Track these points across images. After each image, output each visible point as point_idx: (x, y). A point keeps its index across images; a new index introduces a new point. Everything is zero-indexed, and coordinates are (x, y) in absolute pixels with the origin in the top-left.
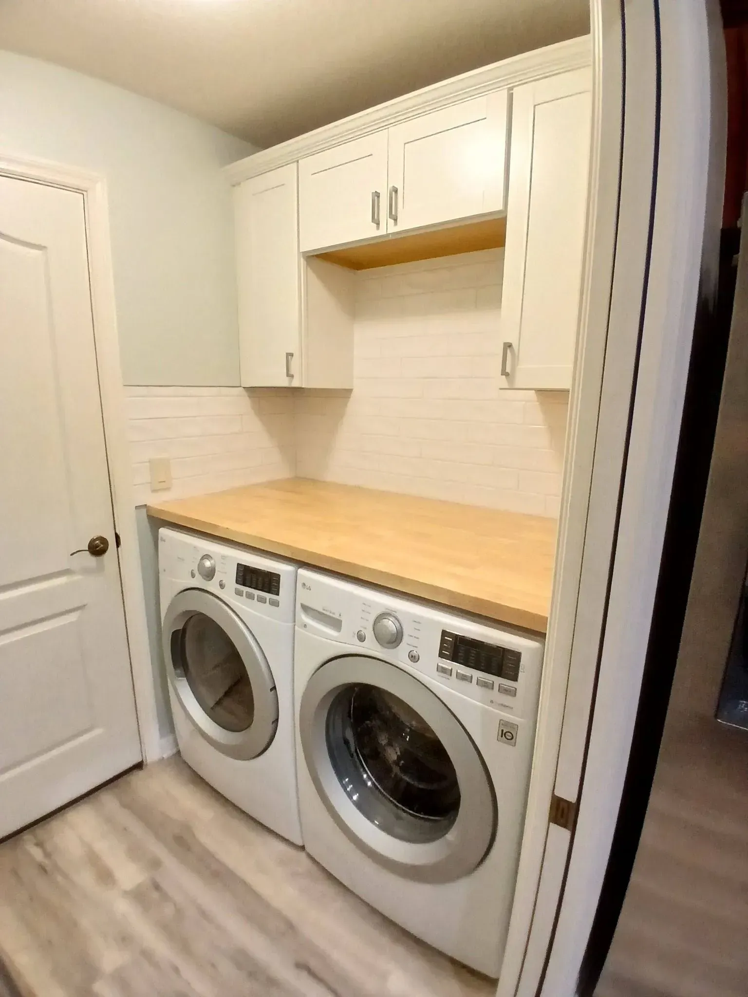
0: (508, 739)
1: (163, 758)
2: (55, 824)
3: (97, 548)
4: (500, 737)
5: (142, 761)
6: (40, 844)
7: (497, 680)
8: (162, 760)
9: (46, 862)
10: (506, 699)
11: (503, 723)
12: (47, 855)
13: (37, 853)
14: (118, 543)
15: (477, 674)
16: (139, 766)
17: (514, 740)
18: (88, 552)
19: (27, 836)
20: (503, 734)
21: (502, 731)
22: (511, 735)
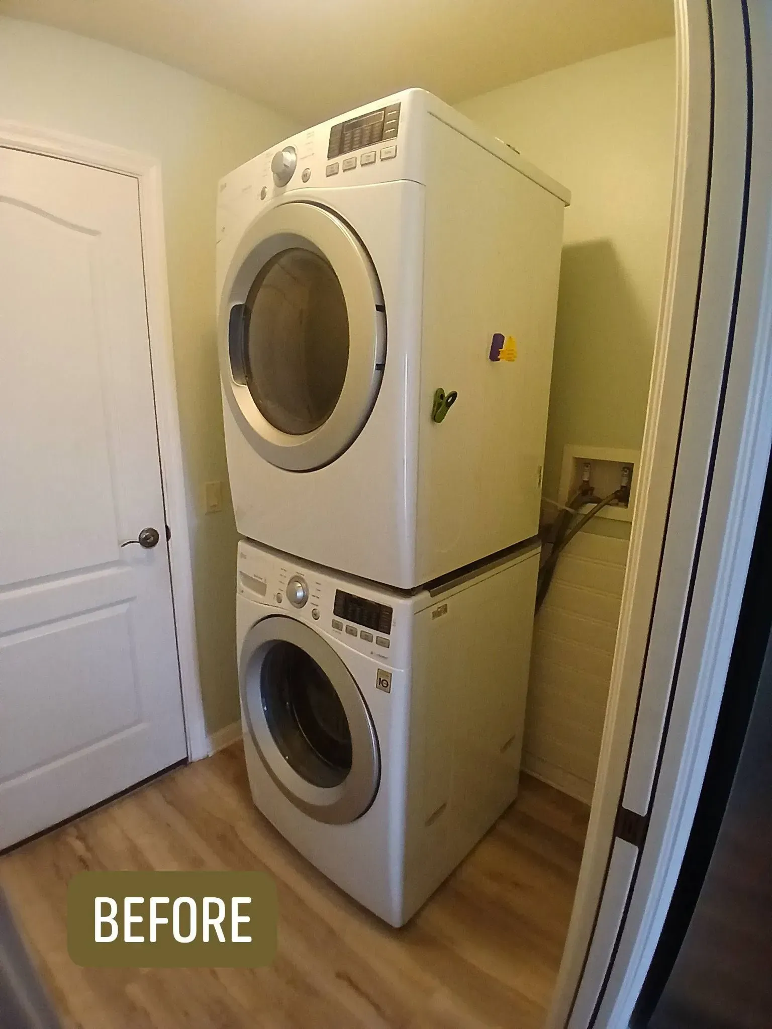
0: (384, 686)
1: (208, 756)
2: (98, 818)
3: (149, 540)
4: (378, 685)
5: (187, 758)
6: (82, 838)
7: (375, 633)
8: (206, 758)
9: (87, 856)
10: (382, 650)
11: (380, 672)
12: (89, 849)
13: (79, 846)
14: (168, 536)
15: (360, 628)
16: (184, 762)
17: (389, 687)
18: (139, 544)
19: (70, 829)
20: (380, 682)
21: (380, 679)
22: (386, 683)
